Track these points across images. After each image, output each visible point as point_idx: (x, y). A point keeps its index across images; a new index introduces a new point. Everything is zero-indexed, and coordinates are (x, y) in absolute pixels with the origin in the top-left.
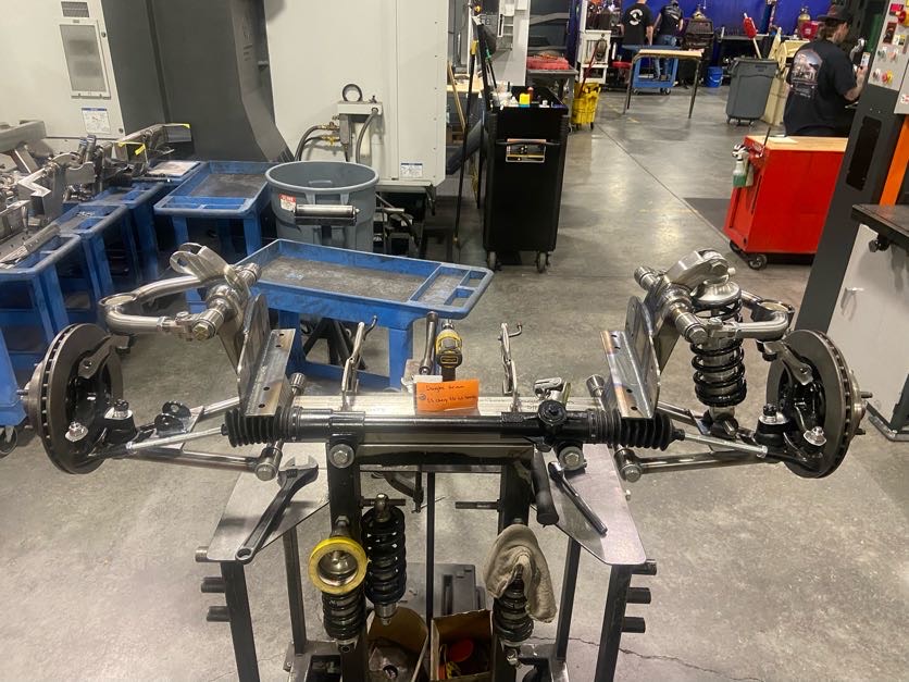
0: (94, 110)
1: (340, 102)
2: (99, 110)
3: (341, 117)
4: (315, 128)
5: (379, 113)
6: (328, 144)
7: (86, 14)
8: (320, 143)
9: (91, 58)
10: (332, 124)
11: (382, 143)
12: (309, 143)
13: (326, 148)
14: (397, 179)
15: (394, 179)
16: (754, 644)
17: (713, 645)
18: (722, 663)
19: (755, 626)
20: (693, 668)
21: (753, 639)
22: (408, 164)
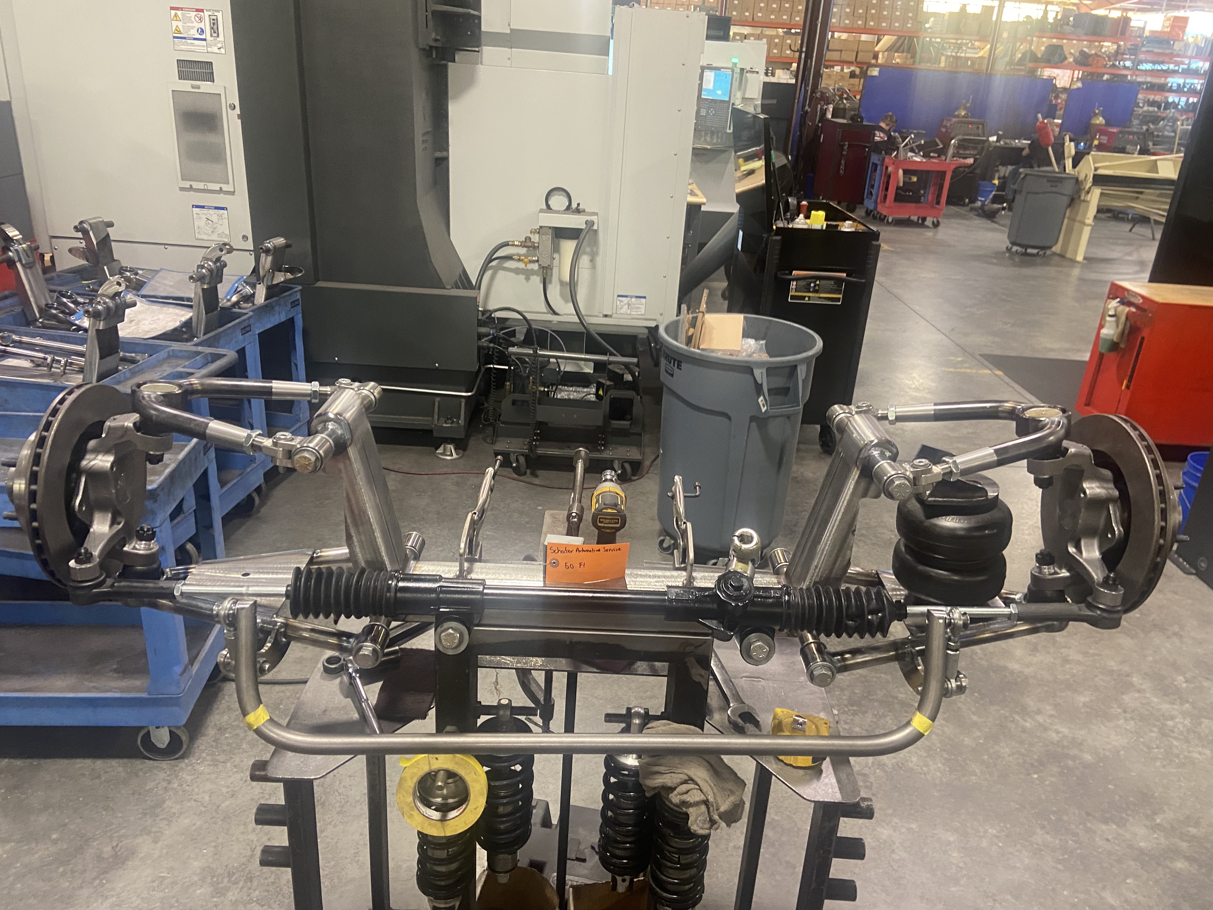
0: (209, 208)
1: (541, 211)
2: (216, 208)
3: (540, 230)
4: (506, 244)
5: (595, 227)
6: (521, 265)
7: (210, 77)
8: (509, 264)
9: (211, 138)
10: (528, 239)
11: (594, 267)
12: (494, 263)
13: (517, 271)
14: (610, 316)
15: (606, 316)
22: (625, 296)
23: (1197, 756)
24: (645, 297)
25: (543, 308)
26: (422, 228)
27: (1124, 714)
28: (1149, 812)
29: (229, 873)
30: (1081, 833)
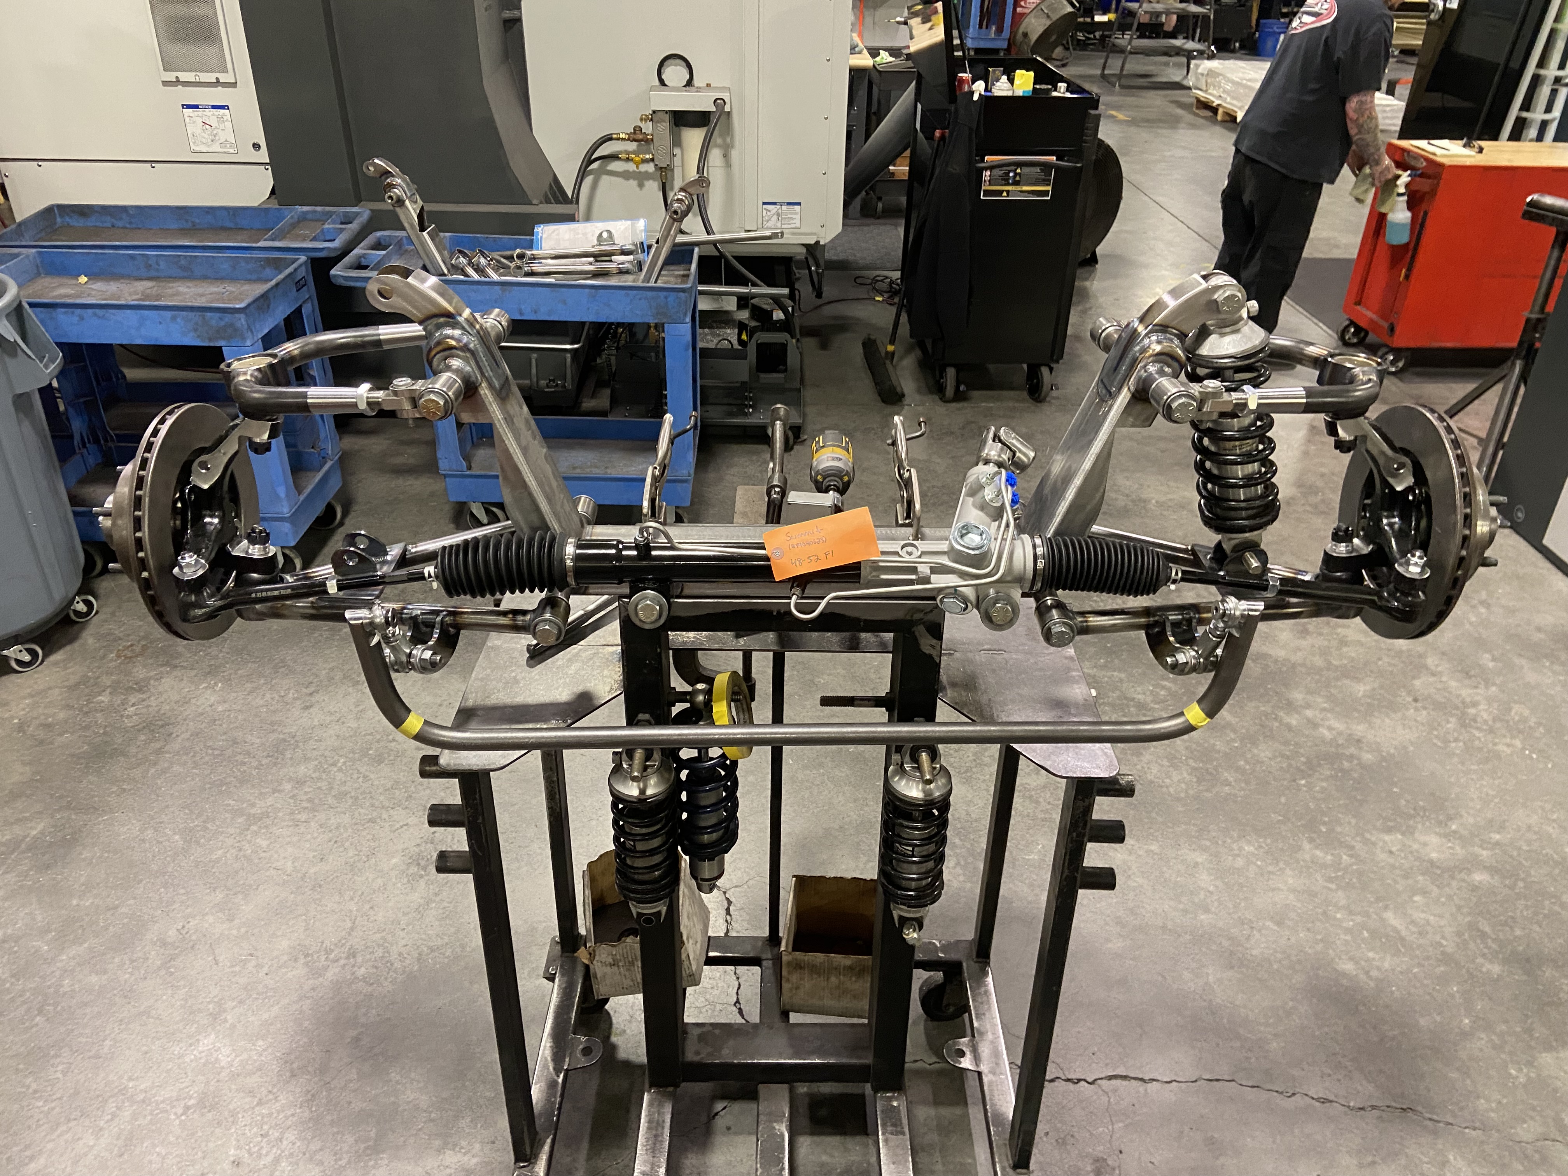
0: (205, 107)
1: (653, 88)
2: (214, 107)
3: (654, 116)
4: (608, 138)
5: (727, 108)
6: (631, 167)
8: (615, 166)
9: (197, 8)
10: (638, 129)
11: (728, 164)
12: (595, 166)
13: (626, 175)
15: (749, 232)
16: (1539, 1075)
17: (1468, 1082)
18: (1493, 1115)
19: (1533, 1043)
20: (1441, 1125)
21: (1535, 1067)
22: (774, 204)
24: (799, 204)
26: (493, 121)
27: (1414, 704)
28: (1441, 817)
29: (326, 950)
30: (1358, 846)
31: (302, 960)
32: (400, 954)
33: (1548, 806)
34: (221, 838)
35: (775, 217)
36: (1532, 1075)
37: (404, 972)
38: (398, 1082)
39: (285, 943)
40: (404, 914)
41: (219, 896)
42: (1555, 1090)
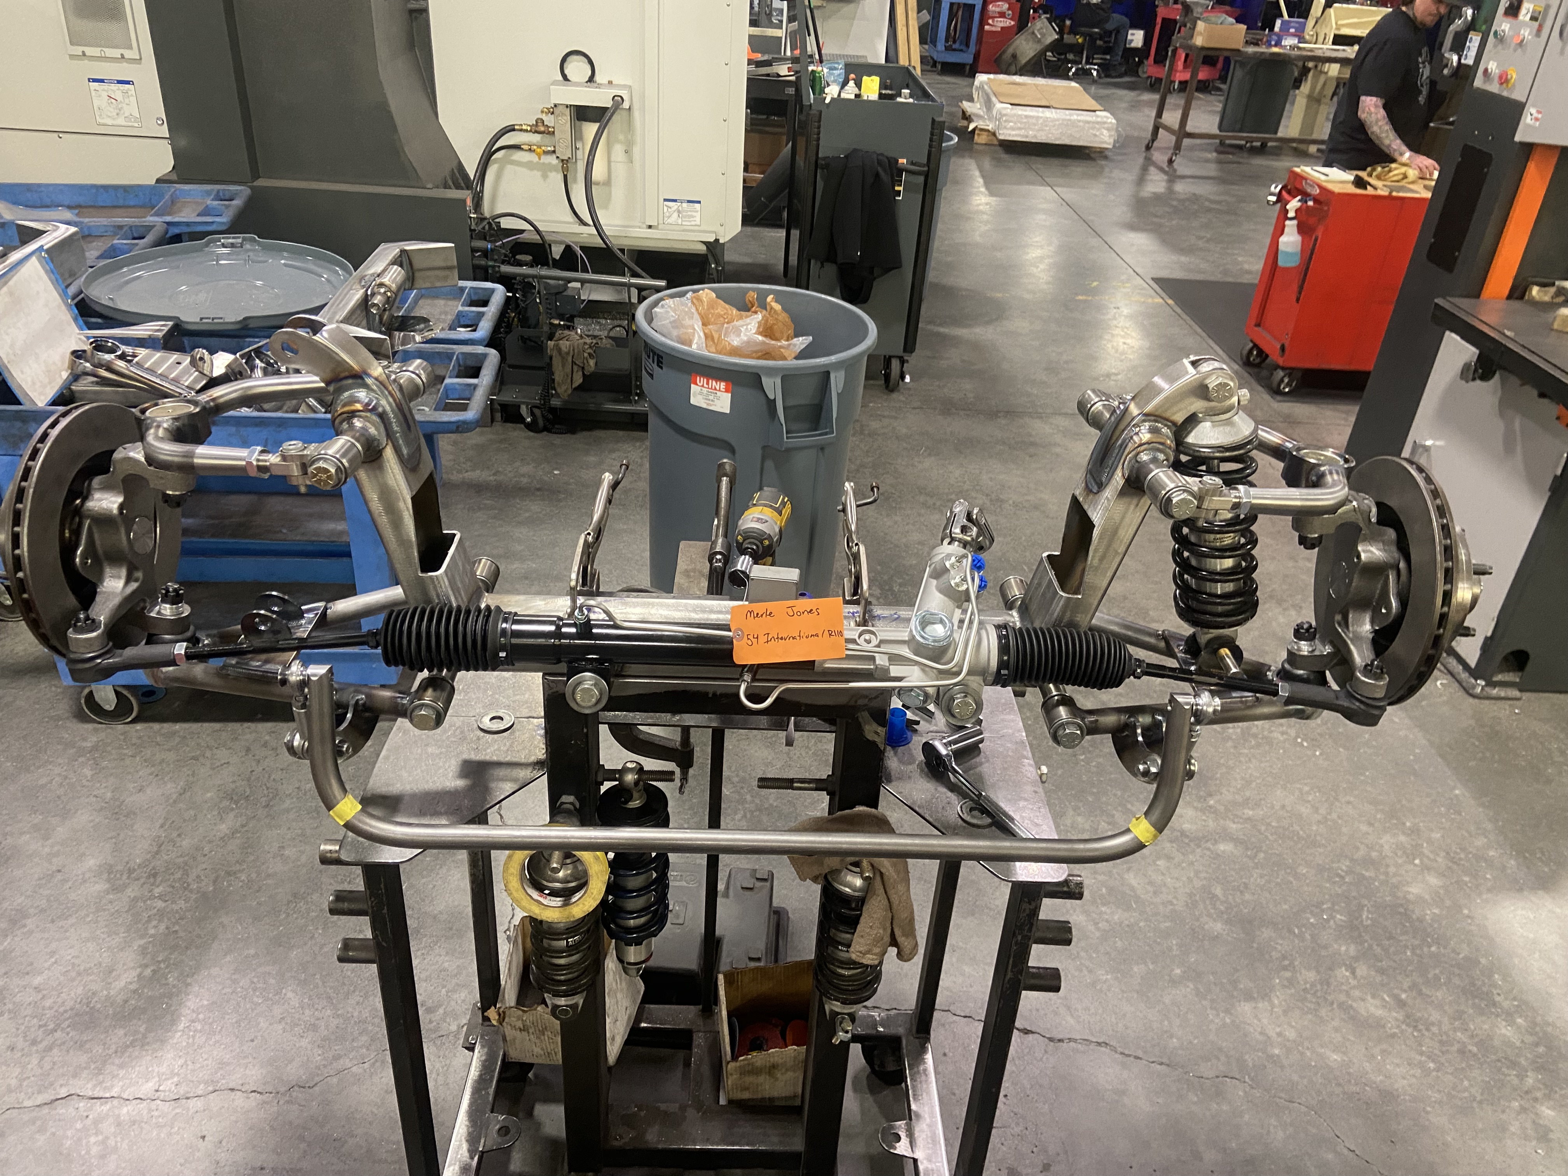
0: (109, 81)
1: (556, 83)
2: (120, 82)
3: (556, 109)
4: (510, 129)
5: (626, 105)
6: (533, 158)
8: (517, 156)
10: (540, 121)
11: (630, 160)
12: (499, 155)
13: (529, 166)
14: (656, 227)
15: (650, 227)
16: (1233, 1022)
17: (1166, 1023)
18: (1180, 1052)
19: (1235, 993)
20: (1132, 1059)
21: (1231, 1014)
22: (675, 201)
23: (1279, 736)
24: (699, 202)
25: (570, 217)
26: (387, 107)
29: (129, 869)
30: (1117, 815)
31: (105, 876)
32: (198, 877)
33: (1306, 789)
34: (50, 767)
35: (675, 215)
36: (1228, 1021)
37: (198, 892)
38: (174, 986)
39: (91, 862)
40: (210, 842)
41: (38, 819)
42: (1245, 1035)
